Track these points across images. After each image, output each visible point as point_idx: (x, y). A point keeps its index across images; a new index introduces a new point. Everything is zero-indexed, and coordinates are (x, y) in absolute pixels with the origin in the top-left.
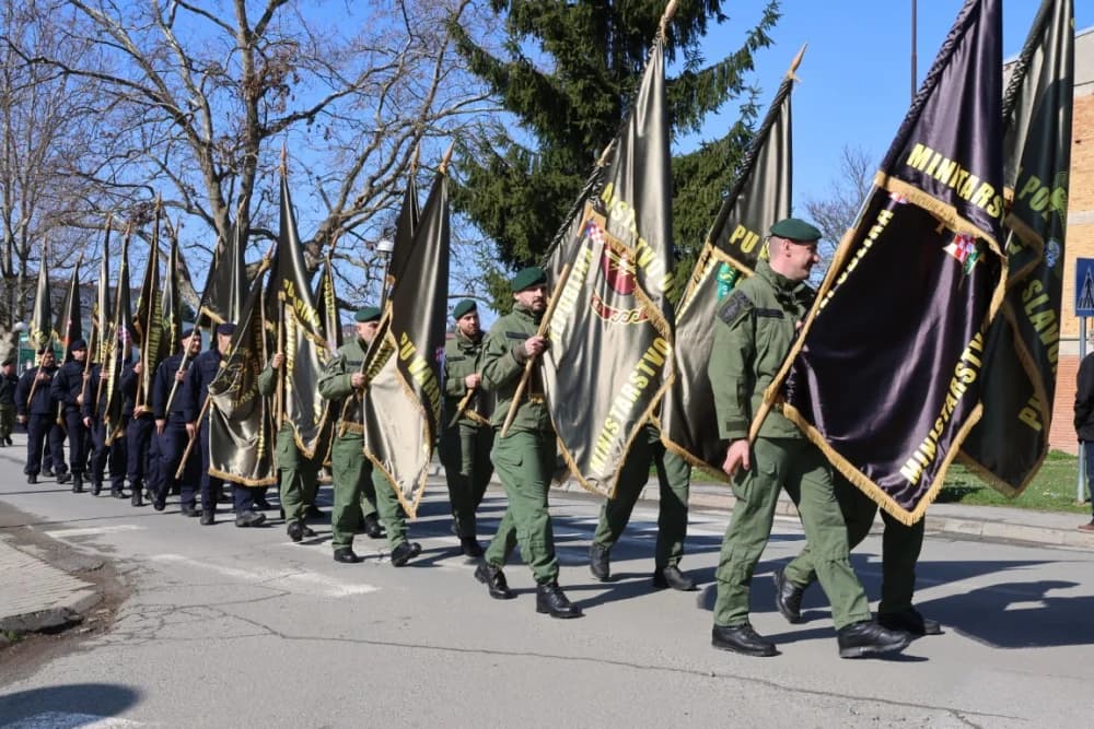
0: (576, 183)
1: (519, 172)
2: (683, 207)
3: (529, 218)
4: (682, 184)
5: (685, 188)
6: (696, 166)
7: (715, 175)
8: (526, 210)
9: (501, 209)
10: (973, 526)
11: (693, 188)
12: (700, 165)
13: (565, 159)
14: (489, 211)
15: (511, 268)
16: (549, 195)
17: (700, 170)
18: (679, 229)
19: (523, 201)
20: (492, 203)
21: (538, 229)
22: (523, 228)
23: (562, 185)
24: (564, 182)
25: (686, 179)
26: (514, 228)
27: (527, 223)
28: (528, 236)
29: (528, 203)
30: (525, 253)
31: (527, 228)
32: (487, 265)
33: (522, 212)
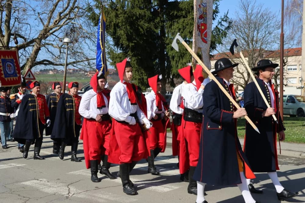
0: (145, 13)
1: (122, 8)
2: (190, 22)
3: (127, 28)
4: (189, 12)
5: (190, 14)
8: (126, 24)
9: (114, 24)
13: (140, 3)
14: (109, 25)
15: (119, 49)
16: (134, 18)
18: (188, 31)
19: (124, 20)
20: (110, 22)
21: (131, 33)
22: (124, 32)
23: (139, 14)
24: (140, 12)
25: (191, 10)
26: (120, 32)
27: (126, 30)
28: (126, 35)
29: (126, 21)
30: (125, 42)
31: (126, 32)
32: (109, 48)
33: (124, 25)
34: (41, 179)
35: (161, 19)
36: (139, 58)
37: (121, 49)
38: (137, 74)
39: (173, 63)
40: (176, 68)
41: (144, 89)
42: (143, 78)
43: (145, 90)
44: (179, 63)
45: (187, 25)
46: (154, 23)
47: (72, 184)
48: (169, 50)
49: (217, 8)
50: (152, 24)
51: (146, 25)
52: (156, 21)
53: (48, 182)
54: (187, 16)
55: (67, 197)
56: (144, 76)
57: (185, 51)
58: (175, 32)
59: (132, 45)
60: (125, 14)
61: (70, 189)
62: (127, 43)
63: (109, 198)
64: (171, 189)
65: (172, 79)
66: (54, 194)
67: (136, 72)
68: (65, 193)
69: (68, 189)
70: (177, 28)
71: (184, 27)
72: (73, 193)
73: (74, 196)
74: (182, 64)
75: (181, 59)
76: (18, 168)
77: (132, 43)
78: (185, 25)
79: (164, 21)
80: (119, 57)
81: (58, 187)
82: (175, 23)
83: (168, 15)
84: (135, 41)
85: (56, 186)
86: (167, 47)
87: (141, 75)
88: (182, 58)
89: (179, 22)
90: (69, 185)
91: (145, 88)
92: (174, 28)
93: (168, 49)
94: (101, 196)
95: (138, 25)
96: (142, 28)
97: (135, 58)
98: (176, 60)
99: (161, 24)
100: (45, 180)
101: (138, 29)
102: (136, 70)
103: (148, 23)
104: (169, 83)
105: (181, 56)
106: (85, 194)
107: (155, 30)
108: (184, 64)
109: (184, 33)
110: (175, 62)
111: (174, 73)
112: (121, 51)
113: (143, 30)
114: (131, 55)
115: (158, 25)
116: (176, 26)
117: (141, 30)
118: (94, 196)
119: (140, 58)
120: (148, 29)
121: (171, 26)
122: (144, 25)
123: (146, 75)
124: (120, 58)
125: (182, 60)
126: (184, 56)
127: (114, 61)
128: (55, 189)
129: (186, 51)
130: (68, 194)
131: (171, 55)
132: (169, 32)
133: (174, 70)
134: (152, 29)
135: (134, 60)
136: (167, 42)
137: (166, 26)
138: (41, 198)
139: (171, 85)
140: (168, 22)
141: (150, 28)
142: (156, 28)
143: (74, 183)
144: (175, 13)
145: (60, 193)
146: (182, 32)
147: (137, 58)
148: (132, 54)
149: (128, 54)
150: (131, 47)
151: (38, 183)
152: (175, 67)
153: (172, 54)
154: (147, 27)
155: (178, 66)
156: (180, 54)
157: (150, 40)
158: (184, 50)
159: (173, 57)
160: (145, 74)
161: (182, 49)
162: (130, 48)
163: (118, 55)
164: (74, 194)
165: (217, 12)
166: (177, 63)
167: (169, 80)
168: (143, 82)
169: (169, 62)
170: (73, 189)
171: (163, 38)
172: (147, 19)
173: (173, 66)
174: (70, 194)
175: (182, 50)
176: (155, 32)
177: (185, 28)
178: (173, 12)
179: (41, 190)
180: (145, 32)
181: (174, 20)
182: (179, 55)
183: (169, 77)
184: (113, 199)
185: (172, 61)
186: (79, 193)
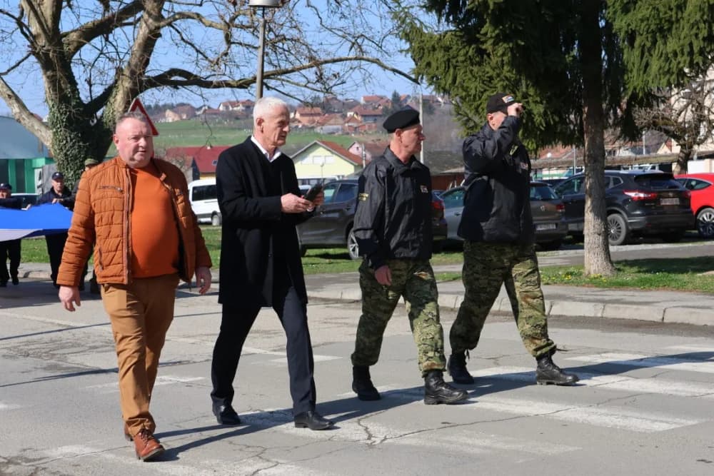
32: (406, 16)
36: (518, 45)
37: (451, 18)
39: (631, 57)
40: (642, 72)
41: (534, 150)
44: (651, 55)
47: (367, 417)
48: (615, 13)
55: (370, 446)
56: (533, 106)
57: (674, 11)
61: (367, 428)
63: (499, 445)
64: (673, 426)
65: (628, 111)
66: (329, 439)
68: (359, 436)
69: (362, 428)
72: (382, 437)
74: (663, 58)
75: (660, 42)
76: (189, 385)
86: (610, 2)
88: (665, 37)
90: (359, 420)
91: (535, 146)
93: (611, 10)
97: (505, 45)
98: (640, 45)
104: (615, 125)
105: (661, 30)
106: (419, 438)
108: (669, 56)
110: (637, 52)
111: (635, 89)
112: (452, 27)
114: (491, 37)
119: (523, 43)
123: (541, 103)
124: (447, 49)
125: (665, 43)
126: (670, 30)
127: (426, 59)
129: (677, 14)
130: (369, 439)
131: (625, 29)
133: (634, 80)
138: (296, 447)
139: (622, 132)
143: (371, 415)
145: (343, 436)
147: (511, 45)
148: (497, 32)
149: (482, 32)
150: (492, 10)
152: (639, 70)
153: (629, 25)
155: (647, 65)
156: (658, 24)
158: (671, 10)
159: (631, 37)
160: (538, 99)
161: (664, 6)
162: (490, 12)
163: (440, 39)
164: (385, 439)
166: (646, 54)
168: (530, 124)
169: (615, 52)
170: (377, 429)
173: (629, 68)
174: (373, 439)
175: (662, 9)
179: (286, 431)
182: (653, 27)
183: (615, 103)
184: (507, 447)
185: (625, 51)
186: (401, 436)
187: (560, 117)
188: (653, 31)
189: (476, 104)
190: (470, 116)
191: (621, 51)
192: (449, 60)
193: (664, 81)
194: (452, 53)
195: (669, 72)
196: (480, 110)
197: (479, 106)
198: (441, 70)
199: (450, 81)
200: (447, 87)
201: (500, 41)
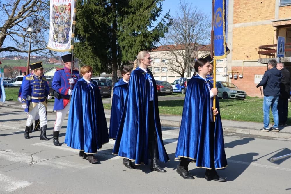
0: (100, 8)
1: (79, 3)
2: (138, 17)
3: (84, 21)
5: (138, 11)
6: (142, 3)
7: (149, 7)
8: (83, 17)
10: (246, 131)
11: (141, 11)
12: (144, 3)
15: (77, 39)
16: (90, 12)
17: (144, 5)
18: (137, 25)
19: (81, 14)
21: (87, 25)
22: (81, 24)
23: (95, 9)
24: (96, 8)
25: (139, 8)
26: (78, 24)
27: (83, 22)
28: (83, 27)
29: (83, 15)
30: (82, 33)
31: (83, 25)
33: (81, 18)
34: (7, 150)
35: (113, 14)
36: (94, 47)
37: (79, 39)
38: (92, 61)
39: (123, 52)
42: (97, 65)
43: (99, 74)
45: (136, 20)
46: (108, 17)
47: (35, 153)
48: (120, 41)
49: (161, 7)
50: (105, 18)
51: (101, 19)
52: (109, 16)
53: (13, 152)
54: (136, 13)
55: (30, 165)
56: (98, 63)
58: (125, 25)
59: (88, 36)
60: (82, 8)
61: (33, 158)
62: (83, 34)
63: (69, 165)
65: (123, 66)
66: (19, 163)
67: (92, 59)
68: (29, 161)
69: (31, 158)
70: (127, 22)
71: (132, 21)
72: (36, 161)
73: (37, 164)
75: (130, 49)
77: (88, 34)
78: (133, 20)
79: (116, 16)
80: (76, 46)
81: (23, 156)
82: (126, 19)
83: (119, 11)
84: (91, 33)
85: (20, 156)
86: (119, 38)
87: (96, 61)
88: (131, 48)
89: (128, 17)
90: (32, 155)
91: (99, 73)
92: (124, 22)
93: (119, 40)
94: (61, 163)
95: (94, 19)
96: (97, 21)
97: (91, 47)
99: (113, 19)
100: (10, 150)
101: (94, 22)
102: (91, 58)
103: (102, 17)
104: (119, 69)
105: (130, 46)
106: (47, 162)
107: (109, 24)
108: (132, 53)
109: (133, 27)
110: (125, 51)
111: (124, 60)
112: (79, 41)
113: (98, 23)
114: (87, 45)
115: (111, 19)
116: (126, 20)
117: (96, 23)
118: (55, 164)
120: (102, 23)
121: (122, 20)
122: (99, 19)
123: (101, 62)
124: (78, 47)
125: (131, 50)
126: (132, 46)
128: (19, 158)
130: (32, 162)
131: (122, 45)
132: (120, 26)
133: (124, 59)
134: (105, 23)
135: (90, 48)
136: (119, 34)
137: (118, 20)
138: (7, 166)
140: (120, 17)
141: (104, 22)
142: (109, 22)
143: (36, 153)
144: (126, 9)
145: (24, 161)
146: (131, 26)
147: (92, 47)
148: (88, 43)
149: (85, 43)
150: (87, 38)
151: (4, 153)
152: (125, 56)
153: (123, 44)
154: (101, 20)
155: (127, 55)
157: (104, 32)
158: (133, 42)
159: (124, 47)
162: (86, 38)
163: (76, 44)
164: (37, 162)
165: (161, 11)
166: (127, 52)
167: (119, 66)
168: (97, 67)
169: (120, 51)
170: (35, 158)
171: (115, 31)
172: (102, 14)
173: (123, 55)
174: (33, 162)
175: (131, 41)
176: (108, 25)
177: (134, 23)
178: (124, 9)
179: (7, 159)
180: (100, 25)
181: (125, 16)
183: (119, 64)
184: (71, 166)
185: (122, 51)
186: (42, 161)
187: (105, 66)
188: (129, 47)
189: (85, 61)
190: (83, 64)
191: (121, 51)
192: (78, 50)
193: (131, 59)
194: (79, 48)
195: (132, 57)
196: (86, 63)
197: (85, 62)
198: (77, 52)
199: (79, 55)
200: (78, 56)
201: (89, 46)
